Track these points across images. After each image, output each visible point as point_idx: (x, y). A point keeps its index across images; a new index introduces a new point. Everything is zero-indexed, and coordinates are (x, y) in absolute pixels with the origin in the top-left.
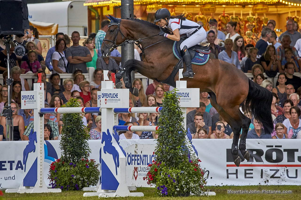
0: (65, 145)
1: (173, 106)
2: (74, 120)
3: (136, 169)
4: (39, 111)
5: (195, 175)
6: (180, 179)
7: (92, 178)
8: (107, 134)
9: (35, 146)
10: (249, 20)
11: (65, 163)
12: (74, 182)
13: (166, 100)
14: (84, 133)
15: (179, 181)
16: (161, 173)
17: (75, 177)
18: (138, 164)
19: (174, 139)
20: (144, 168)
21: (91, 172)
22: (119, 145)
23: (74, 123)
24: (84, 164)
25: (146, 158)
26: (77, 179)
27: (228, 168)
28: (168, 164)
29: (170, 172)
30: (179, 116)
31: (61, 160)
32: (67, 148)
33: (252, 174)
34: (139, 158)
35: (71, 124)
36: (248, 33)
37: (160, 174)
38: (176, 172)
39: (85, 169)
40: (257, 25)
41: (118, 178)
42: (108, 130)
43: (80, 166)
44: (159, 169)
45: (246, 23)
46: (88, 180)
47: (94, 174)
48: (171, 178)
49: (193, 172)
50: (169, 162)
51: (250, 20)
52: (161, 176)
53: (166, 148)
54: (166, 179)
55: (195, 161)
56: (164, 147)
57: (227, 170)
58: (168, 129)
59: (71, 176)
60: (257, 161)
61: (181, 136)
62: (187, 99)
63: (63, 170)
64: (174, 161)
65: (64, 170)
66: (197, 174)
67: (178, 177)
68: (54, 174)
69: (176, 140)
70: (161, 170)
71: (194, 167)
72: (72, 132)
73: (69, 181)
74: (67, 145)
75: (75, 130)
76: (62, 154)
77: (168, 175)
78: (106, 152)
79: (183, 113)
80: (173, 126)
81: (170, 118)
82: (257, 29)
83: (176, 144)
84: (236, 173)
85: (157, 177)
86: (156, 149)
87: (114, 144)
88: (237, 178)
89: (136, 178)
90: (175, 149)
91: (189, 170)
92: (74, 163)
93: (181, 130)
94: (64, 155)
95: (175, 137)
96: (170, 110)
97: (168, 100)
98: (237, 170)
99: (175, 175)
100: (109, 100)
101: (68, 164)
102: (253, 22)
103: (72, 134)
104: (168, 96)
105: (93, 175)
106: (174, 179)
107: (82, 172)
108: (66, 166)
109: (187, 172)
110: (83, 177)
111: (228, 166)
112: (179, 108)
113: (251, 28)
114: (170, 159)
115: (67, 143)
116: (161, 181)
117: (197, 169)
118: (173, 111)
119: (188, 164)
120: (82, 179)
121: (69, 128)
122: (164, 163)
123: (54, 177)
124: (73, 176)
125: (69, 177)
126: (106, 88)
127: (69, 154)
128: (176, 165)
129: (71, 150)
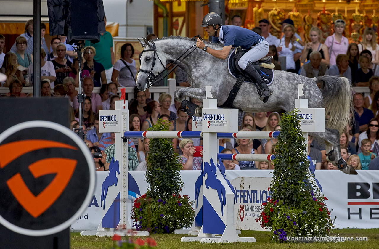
0: (152, 178)
1: (293, 130)
2: (163, 147)
3: (242, 208)
4: (122, 135)
5: (320, 216)
6: (301, 221)
7: (186, 218)
8: (210, 165)
9: (117, 178)
11: (152, 200)
12: (164, 223)
13: (285, 123)
14: (175, 163)
15: (300, 224)
16: (279, 214)
17: (164, 217)
18: (245, 202)
19: (295, 171)
20: (253, 206)
21: (184, 211)
22: (225, 178)
23: (162, 150)
24: (176, 201)
25: (255, 194)
26: (168, 220)
27: (350, 206)
28: (287, 202)
29: (290, 212)
30: (301, 143)
31: (147, 196)
32: (154, 181)
34: (246, 194)
35: (160, 152)
36: (353, 35)
37: (277, 215)
38: (296, 213)
39: (177, 207)
40: (366, 25)
42: (211, 160)
43: (171, 203)
44: (276, 208)
45: (351, 23)
46: (181, 220)
47: (188, 213)
48: (291, 220)
49: (318, 213)
50: (288, 200)
51: (357, 18)
52: (279, 217)
53: (284, 183)
54: (285, 221)
55: (320, 199)
56: (282, 181)
57: (349, 209)
58: (287, 160)
59: (160, 216)
61: (303, 167)
62: (309, 122)
63: (149, 208)
64: (294, 199)
65: (151, 209)
66: (323, 215)
67: (299, 219)
68: (139, 213)
69: (297, 172)
70: (278, 210)
71: (319, 206)
72: (160, 161)
73: (157, 222)
74: (155, 178)
75: (164, 158)
76: (149, 189)
77: (287, 215)
78: (209, 187)
79: (305, 140)
80: (293, 155)
81: (290, 146)
83: (297, 177)
84: (360, 213)
85: (273, 219)
86: (271, 184)
87: (219, 177)
88: (361, 218)
89: (242, 220)
90: (296, 184)
91: (313, 210)
92: (163, 199)
93: (302, 160)
95: (296, 169)
96: (289, 136)
97: (287, 123)
98: (360, 209)
99: (296, 217)
100: (213, 122)
101: (156, 201)
102: (361, 21)
103: (161, 163)
104: (286, 118)
105: (187, 215)
106: (294, 221)
107: (173, 210)
108: (154, 204)
109: (310, 213)
110: (175, 216)
111: (349, 203)
112: (301, 133)
113: (358, 29)
114: (289, 196)
115: (154, 175)
116: (278, 223)
117: (322, 209)
118: (294, 137)
119: (312, 203)
120: (174, 219)
121: (156, 157)
122: (282, 201)
123: (139, 217)
124: (162, 215)
125: (157, 217)
126: (209, 107)
127: (158, 188)
128: (297, 204)
129: (159, 184)
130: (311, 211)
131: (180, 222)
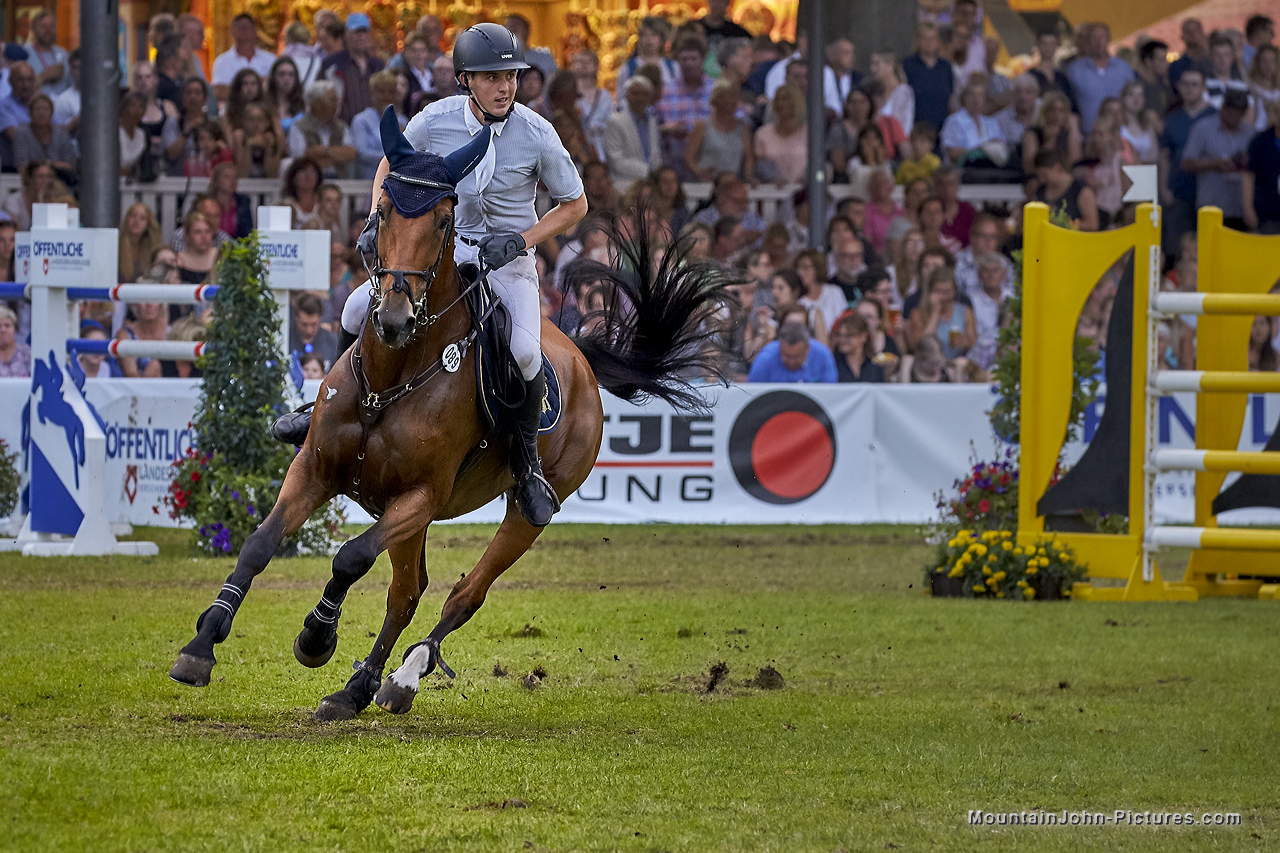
3: (132, 471)
8: (49, 366)
13: (231, 266)
16: (212, 487)
18: (139, 456)
19: (253, 383)
20: (159, 468)
22: (84, 398)
25: (164, 438)
28: (233, 459)
29: (239, 482)
30: (269, 316)
34: (142, 437)
37: (209, 488)
38: (255, 484)
41: (81, 500)
42: (52, 354)
44: (206, 472)
48: (243, 503)
50: (237, 454)
52: (212, 494)
53: (227, 411)
54: (228, 503)
56: (221, 407)
58: (235, 355)
61: (272, 375)
64: (251, 451)
67: (262, 499)
69: (257, 386)
70: (211, 476)
77: (232, 491)
78: (47, 419)
79: (279, 306)
80: (248, 344)
81: (241, 321)
83: (258, 399)
85: (198, 498)
86: (195, 415)
87: (70, 395)
89: (132, 499)
90: (255, 415)
93: (273, 357)
95: (256, 379)
96: (240, 298)
97: (236, 265)
99: (255, 493)
100: (56, 261)
106: (250, 504)
112: (269, 291)
114: (238, 444)
116: (210, 509)
118: (251, 300)
122: (222, 456)
126: (46, 225)
128: (257, 463)
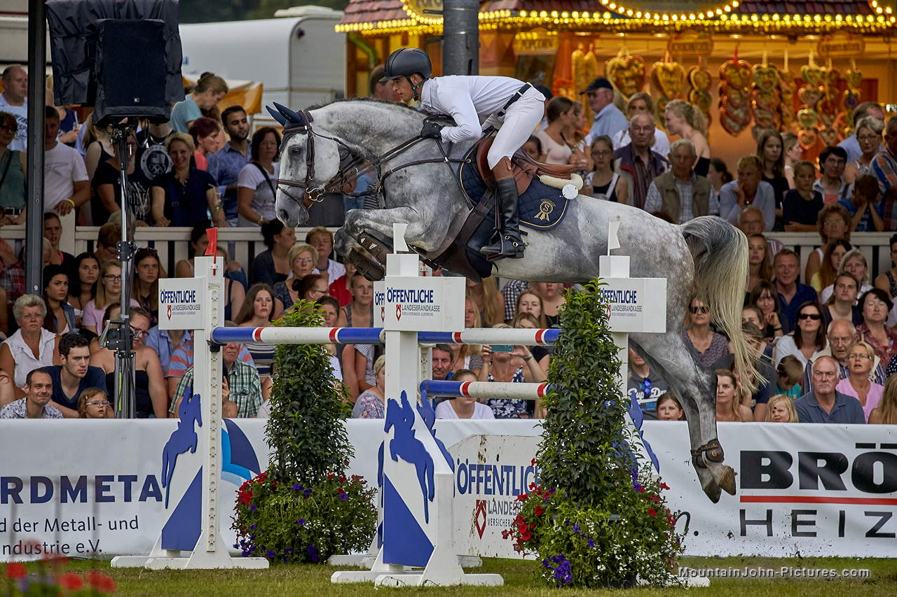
0: (281, 435)
1: (590, 328)
2: (306, 364)
3: (481, 506)
4: (207, 335)
5: (650, 527)
6: (607, 537)
7: (356, 529)
8: (401, 406)
9: (196, 434)
10: (809, 79)
11: (281, 486)
12: (305, 539)
14: (335, 401)
15: (604, 545)
16: (555, 521)
17: (307, 526)
18: (488, 491)
19: (593, 422)
20: (506, 503)
21: (353, 512)
22: (434, 436)
23: (305, 372)
24: (335, 489)
25: (511, 474)
26: (315, 532)
27: (745, 506)
28: (574, 494)
29: (580, 516)
30: (608, 358)
31: (269, 476)
32: (285, 442)
33: (813, 523)
34: (490, 473)
35: (299, 375)
36: (803, 114)
37: (552, 522)
38: (596, 518)
39: (336, 502)
40: (831, 92)
41: (430, 531)
42: (404, 395)
43: (324, 493)
44: (549, 506)
45: (799, 88)
46: (345, 533)
47: (362, 516)
48: (583, 536)
49: (645, 520)
50: (578, 489)
51: (811, 77)
52: (554, 527)
53: (569, 448)
54: (569, 536)
55: (651, 488)
56: (563, 445)
57: (742, 512)
59: (296, 523)
60: (828, 486)
61: (612, 414)
62: (631, 309)
63: (273, 504)
64: (591, 486)
65: (278, 506)
66: (657, 524)
67: (602, 532)
68: (249, 517)
69: (596, 425)
70: (554, 511)
71: (649, 503)
72: (300, 396)
73: (290, 536)
74: (287, 435)
75: (308, 390)
76: (273, 460)
77: (573, 525)
78: (398, 457)
79: (618, 350)
80: (589, 385)
81: (582, 363)
82: (829, 104)
83: (598, 436)
84: (769, 521)
85: (541, 531)
86: (539, 452)
87: (421, 434)
88: (770, 534)
89: (481, 533)
90: (595, 453)
91: (634, 511)
92: (304, 485)
93: (612, 397)
94: (277, 463)
95: (596, 418)
96: (580, 342)
97: (576, 311)
98: (769, 513)
99: (595, 527)
100: (408, 308)
101: (289, 489)
102: (820, 84)
103: (302, 401)
104: (575, 300)
105: (359, 521)
106: (590, 537)
107: (327, 510)
108: (284, 494)
109: (627, 518)
110: (332, 524)
111: (744, 499)
112: (609, 334)
113: (814, 102)
114: (578, 480)
115: (286, 430)
116: (552, 542)
117: (656, 511)
118: (591, 343)
119: (632, 496)
120: (328, 530)
121: (291, 386)
122: (563, 491)
123: (249, 524)
124: (302, 521)
125: (289, 526)
126: (399, 274)
127: (293, 460)
128: (597, 498)
129: (296, 449)
130: (630, 515)
131: (343, 538)
